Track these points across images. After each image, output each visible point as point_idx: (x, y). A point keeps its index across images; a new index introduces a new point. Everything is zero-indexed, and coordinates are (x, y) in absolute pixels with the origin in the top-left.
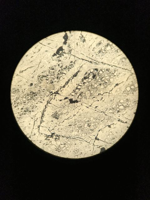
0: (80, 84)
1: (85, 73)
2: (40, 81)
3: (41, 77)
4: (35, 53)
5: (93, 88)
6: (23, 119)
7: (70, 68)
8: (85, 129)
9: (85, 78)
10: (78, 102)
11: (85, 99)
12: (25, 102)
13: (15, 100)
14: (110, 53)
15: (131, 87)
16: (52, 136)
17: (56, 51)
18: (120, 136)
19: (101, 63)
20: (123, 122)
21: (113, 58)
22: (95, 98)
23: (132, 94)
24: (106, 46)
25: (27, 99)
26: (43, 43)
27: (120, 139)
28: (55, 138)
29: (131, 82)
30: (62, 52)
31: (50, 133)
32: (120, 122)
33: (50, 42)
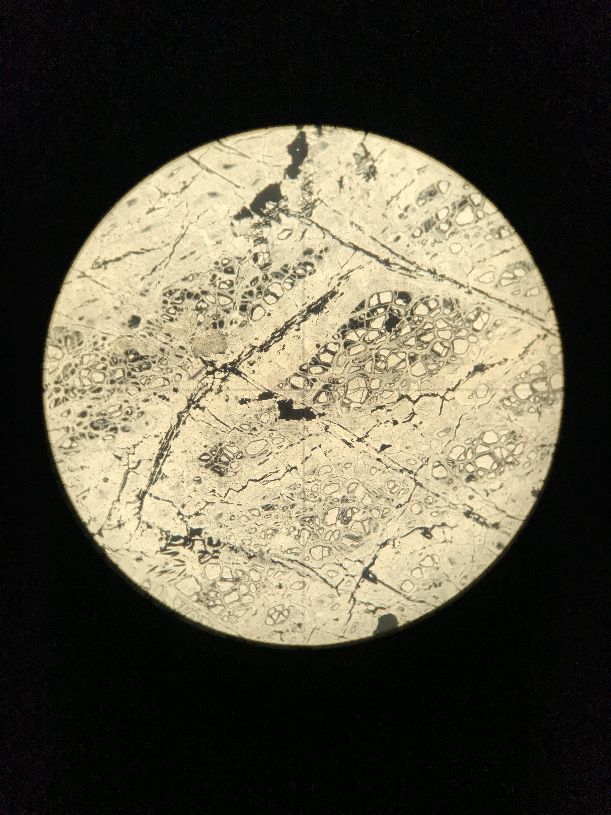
0: (332, 347)
1: (357, 304)
2: (172, 311)
3: (177, 294)
4: (165, 195)
5: (380, 370)
6: (80, 456)
7: (301, 277)
8: (327, 529)
9: (355, 324)
10: (314, 417)
11: (344, 409)
12: (99, 390)
13: (59, 377)
14: (467, 236)
15: (536, 386)
16: (188, 541)
17: (251, 201)
18: (465, 577)
19: (428, 274)
20: (484, 524)
21: (477, 258)
22: (384, 410)
23: (537, 415)
24: (457, 204)
25: (109, 379)
26: (203, 162)
27: (462, 588)
28: (201, 552)
29: (540, 364)
30: (277, 206)
31: (184, 525)
32: (470, 520)
33: (234, 159)
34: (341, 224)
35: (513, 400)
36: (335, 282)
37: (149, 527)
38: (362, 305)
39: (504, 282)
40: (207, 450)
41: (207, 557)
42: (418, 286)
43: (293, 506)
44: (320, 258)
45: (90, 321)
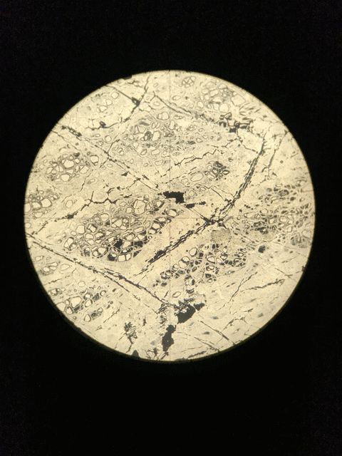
0: (153, 232)
1: (138, 255)
2: (240, 255)
3: (237, 264)
4: (242, 319)
5: (126, 218)
6: (295, 176)
7: (169, 271)
9: (140, 244)
10: (164, 193)
11: (147, 197)
12: (283, 212)
13: (305, 220)
14: (75, 290)
15: (39, 206)
17: (195, 314)
19: (98, 270)
20: (70, 129)
21: (70, 278)
22: (124, 195)
23: (39, 189)
24: (80, 309)
25: (278, 218)
26: (221, 336)
28: (230, 119)
29: (37, 218)
30: (181, 310)
31: (239, 135)
32: (78, 131)
33: (203, 337)
34: (145, 300)
35: (52, 199)
36: (150, 268)
37: (259, 135)
38: (135, 254)
39: (55, 264)
40: (224, 176)
41: (227, 116)
42: (103, 264)
43: (178, 143)
44: (157, 281)
45: (286, 250)
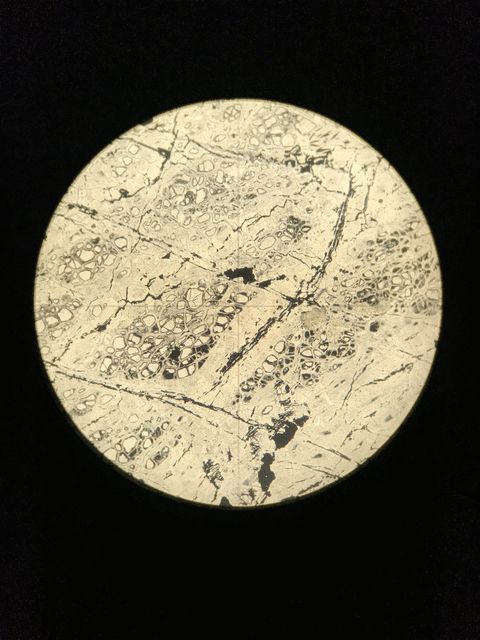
0: (219, 329)
1: (205, 365)
4: (363, 428)
5: (179, 316)
6: (403, 217)
7: (251, 380)
9: (204, 349)
10: (226, 273)
11: (203, 282)
12: (395, 271)
13: (427, 276)
14: (127, 429)
15: (56, 321)
17: (297, 432)
19: (153, 395)
20: (81, 207)
21: (116, 413)
22: (171, 286)
23: (51, 298)
24: (138, 453)
25: (389, 280)
28: (299, 155)
29: (55, 338)
30: (277, 431)
31: (316, 173)
32: (92, 208)
33: (315, 463)
34: (225, 424)
35: (72, 308)
36: (224, 379)
37: (342, 169)
38: (200, 364)
39: (93, 398)
40: (305, 235)
41: (294, 151)
42: (159, 385)
43: (232, 200)
44: (238, 396)
45: (408, 323)
